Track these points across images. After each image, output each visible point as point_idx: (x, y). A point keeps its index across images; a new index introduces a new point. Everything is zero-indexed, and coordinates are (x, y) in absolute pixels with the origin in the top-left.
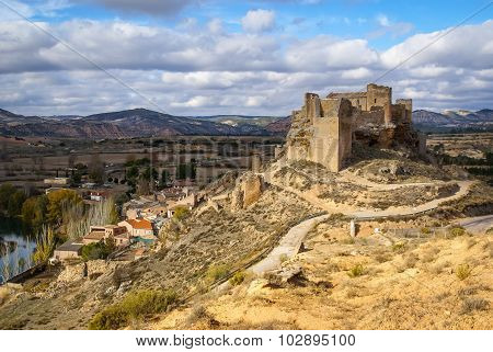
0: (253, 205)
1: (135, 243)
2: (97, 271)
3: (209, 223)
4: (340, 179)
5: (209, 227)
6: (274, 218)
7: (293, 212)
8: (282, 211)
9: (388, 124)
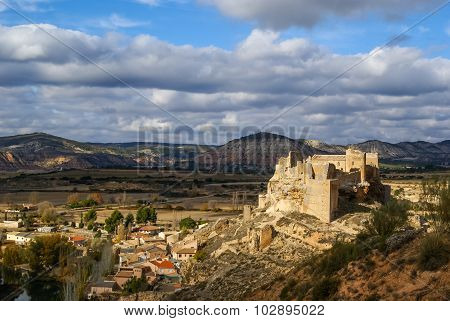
0: (267, 248)
1: (162, 279)
3: (235, 262)
4: (332, 229)
5: (236, 265)
6: (288, 258)
7: (303, 253)
8: (293, 253)
9: (364, 183)
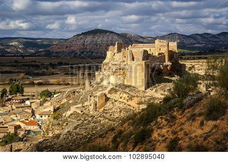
0: (102, 109)
1: (29, 133)
2: (19, 148)
3: (80, 119)
4: (147, 94)
5: (81, 122)
6: (117, 115)
7: (127, 112)
8: (120, 112)
9: (168, 63)
